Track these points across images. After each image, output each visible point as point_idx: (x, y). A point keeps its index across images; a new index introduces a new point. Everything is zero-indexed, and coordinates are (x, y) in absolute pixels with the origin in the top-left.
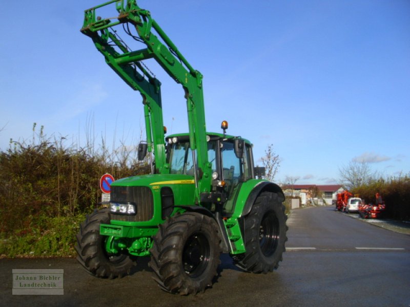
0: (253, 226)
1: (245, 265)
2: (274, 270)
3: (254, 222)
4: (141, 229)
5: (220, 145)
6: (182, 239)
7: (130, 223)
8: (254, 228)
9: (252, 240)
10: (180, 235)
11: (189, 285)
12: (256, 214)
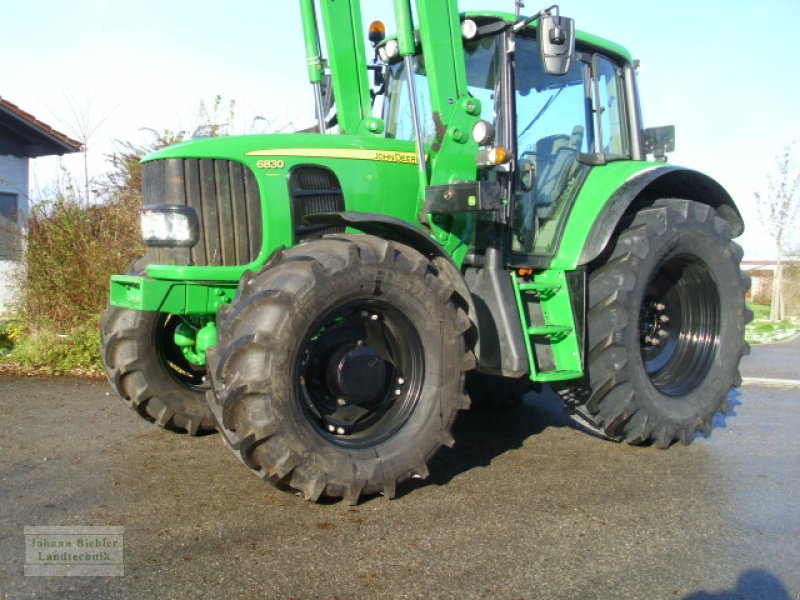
0: (614, 297)
1: (597, 419)
2: (699, 441)
3: (617, 286)
4: (217, 291)
5: (507, 44)
6: (287, 315)
7: (180, 272)
8: (615, 304)
9: (610, 342)
10: (286, 301)
11: (326, 469)
12: (625, 259)
